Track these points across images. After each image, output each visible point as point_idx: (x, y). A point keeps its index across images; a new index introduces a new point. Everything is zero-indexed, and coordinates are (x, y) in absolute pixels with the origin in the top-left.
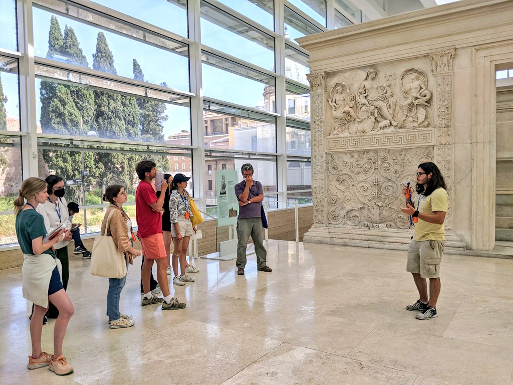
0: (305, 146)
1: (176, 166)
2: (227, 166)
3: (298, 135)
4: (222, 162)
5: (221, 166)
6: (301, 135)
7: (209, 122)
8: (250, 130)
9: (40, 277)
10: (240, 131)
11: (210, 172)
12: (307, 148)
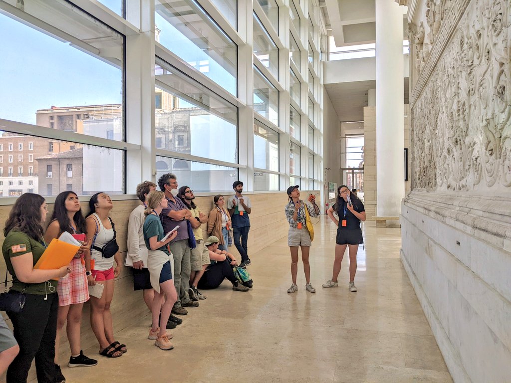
0: (174, 144)
1: (20, 168)
2: (73, 167)
3: (165, 131)
4: (67, 162)
5: (65, 166)
6: (168, 131)
7: (56, 118)
8: (105, 123)
9: (154, 268)
10: (91, 124)
11: (50, 173)
12: (176, 146)
